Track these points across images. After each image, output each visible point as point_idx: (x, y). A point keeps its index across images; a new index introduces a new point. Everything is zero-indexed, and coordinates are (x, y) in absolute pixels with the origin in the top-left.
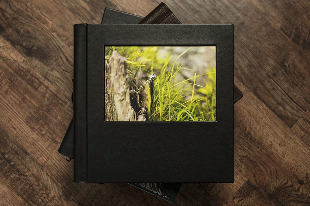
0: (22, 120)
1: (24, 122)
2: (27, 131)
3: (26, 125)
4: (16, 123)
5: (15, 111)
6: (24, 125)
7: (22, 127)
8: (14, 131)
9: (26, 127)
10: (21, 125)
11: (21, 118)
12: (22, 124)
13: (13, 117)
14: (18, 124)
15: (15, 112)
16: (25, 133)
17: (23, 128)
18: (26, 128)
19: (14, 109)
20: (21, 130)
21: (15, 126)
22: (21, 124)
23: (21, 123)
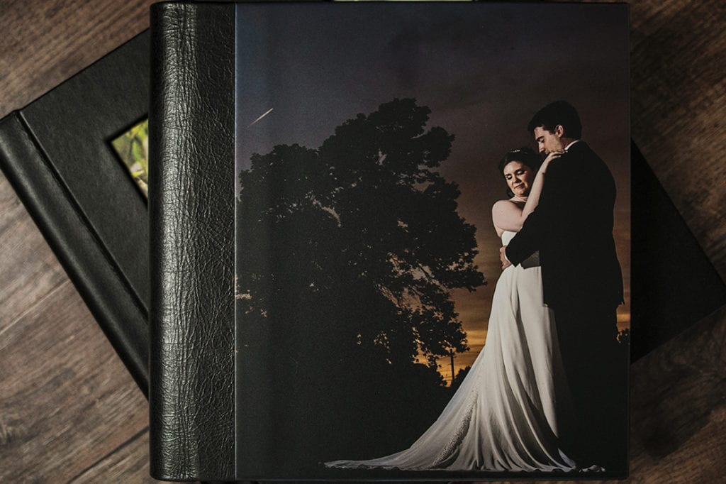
0: (82, 45)
1: (71, 54)
2: (37, 56)
3: (58, 57)
4: (73, 21)
5: (120, 23)
6: (59, 47)
7: (55, 42)
8: (46, 9)
9: (53, 57)
10: (62, 37)
11: (88, 40)
12: (66, 43)
13: (98, 11)
14: (68, 27)
15: (114, 22)
16: (32, 48)
17: (50, 41)
18: (47, 57)
19: (126, 20)
20: (43, 34)
21: (61, 13)
22: (67, 38)
23: (72, 38)
